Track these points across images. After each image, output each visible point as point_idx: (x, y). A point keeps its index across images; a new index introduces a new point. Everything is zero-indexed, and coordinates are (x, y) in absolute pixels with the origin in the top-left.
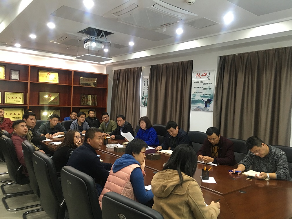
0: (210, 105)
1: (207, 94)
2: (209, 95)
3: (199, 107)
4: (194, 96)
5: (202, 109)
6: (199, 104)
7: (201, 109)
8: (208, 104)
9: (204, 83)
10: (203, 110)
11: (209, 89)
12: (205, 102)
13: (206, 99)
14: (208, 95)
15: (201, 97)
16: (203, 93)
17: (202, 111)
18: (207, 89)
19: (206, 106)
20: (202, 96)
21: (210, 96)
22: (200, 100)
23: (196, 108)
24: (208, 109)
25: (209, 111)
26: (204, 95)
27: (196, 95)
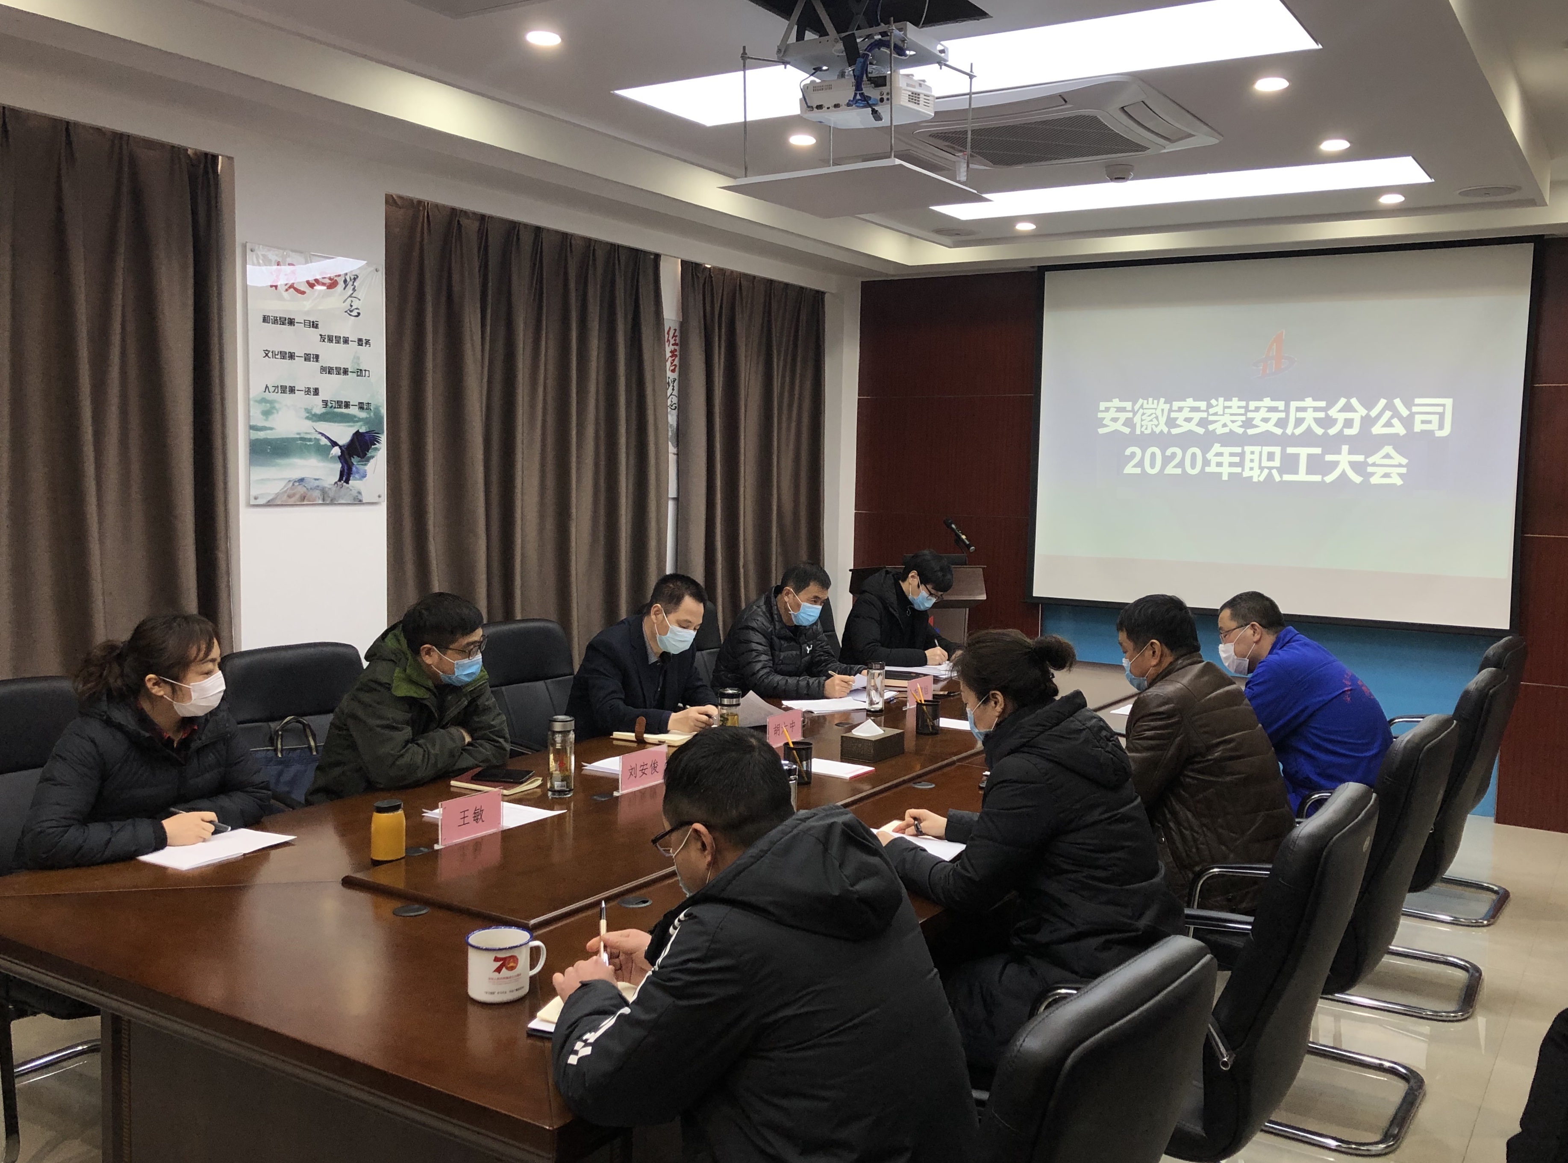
1: (347, 405)
2: (361, 406)
3: (302, 480)
4: (267, 413)
5: (324, 492)
6: (297, 461)
7: (317, 493)
8: (355, 460)
9: (323, 330)
10: (328, 499)
11: (360, 372)
12: (336, 451)
13: (343, 434)
14: (354, 411)
15: (313, 417)
16: (324, 395)
17: (323, 504)
18: (346, 372)
19: (346, 475)
20: (319, 409)
21: (363, 415)
22: (308, 436)
23: (285, 486)
24: (359, 493)
25: (364, 501)
26: (328, 408)
27: (277, 405)
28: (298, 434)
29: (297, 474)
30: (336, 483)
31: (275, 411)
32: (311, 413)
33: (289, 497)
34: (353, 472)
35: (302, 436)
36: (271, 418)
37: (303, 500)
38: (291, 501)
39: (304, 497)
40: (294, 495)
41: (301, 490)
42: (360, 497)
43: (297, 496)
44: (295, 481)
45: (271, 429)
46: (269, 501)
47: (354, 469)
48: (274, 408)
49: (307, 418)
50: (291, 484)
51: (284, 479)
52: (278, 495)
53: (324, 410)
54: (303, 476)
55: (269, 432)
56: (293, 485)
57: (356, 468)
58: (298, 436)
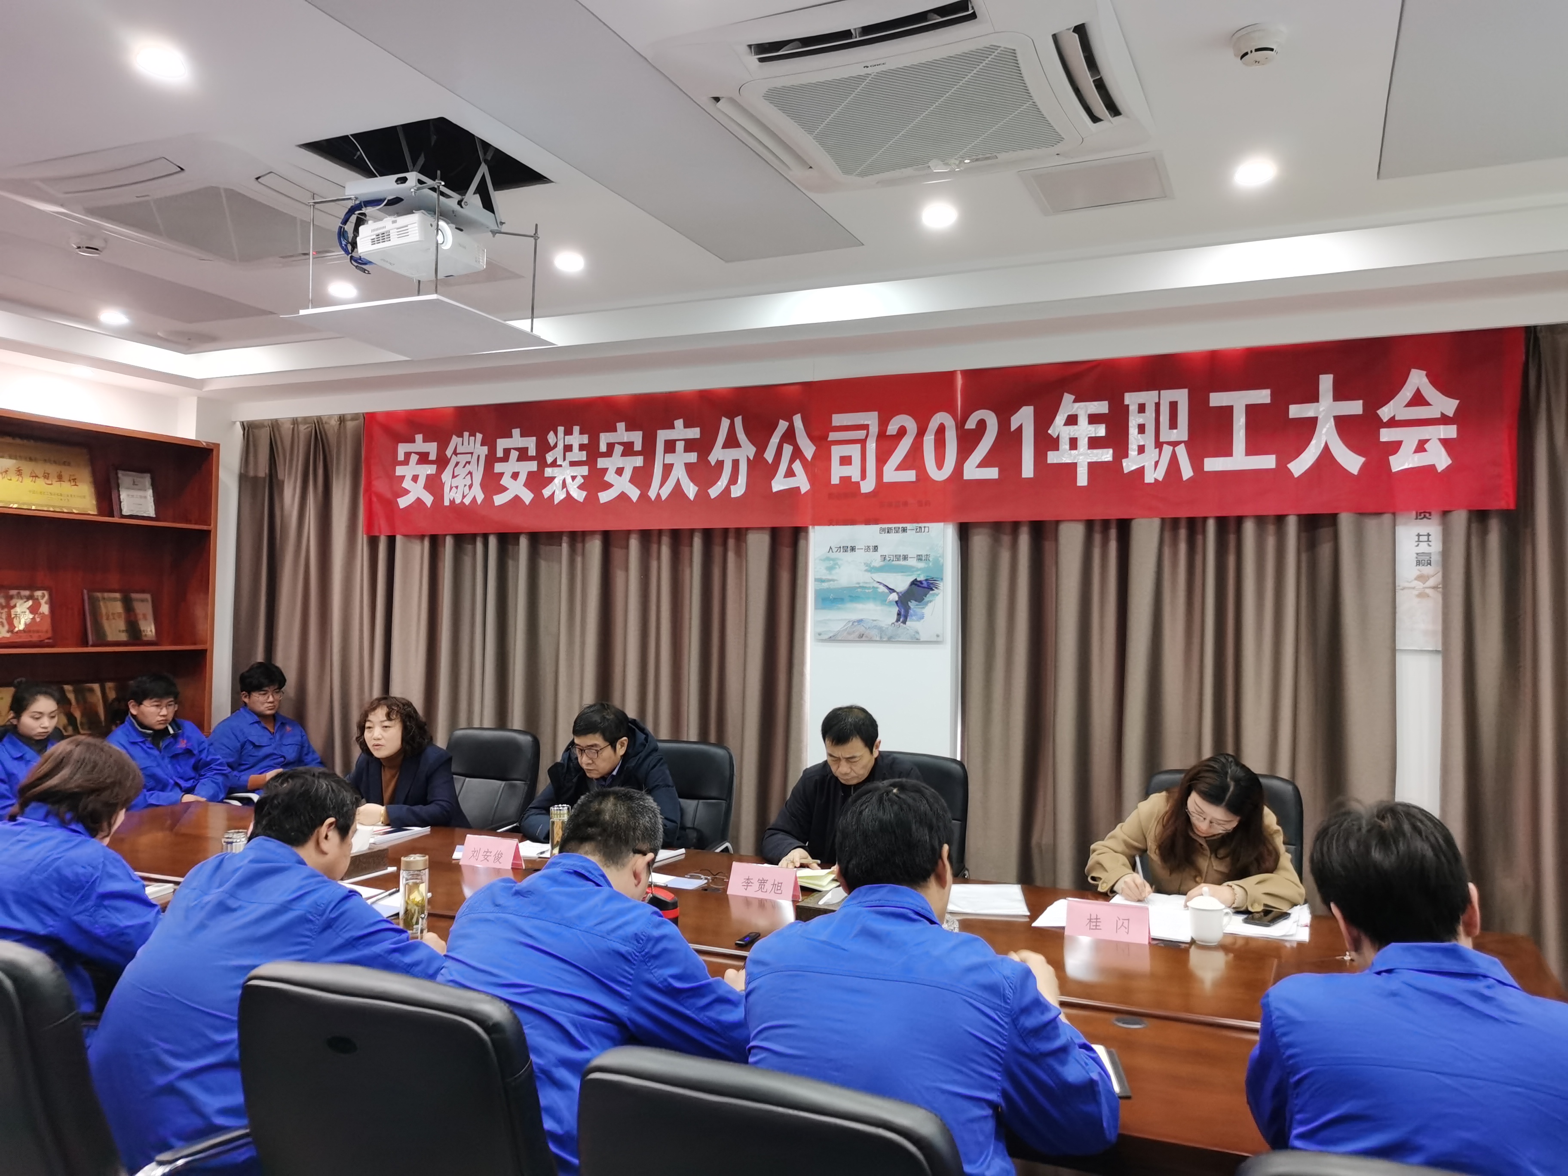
0: (928, 610)
1: (905, 558)
2: (919, 558)
3: (860, 621)
4: (830, 569)
5: (881, 630)
6: (860, 606)
7: (875, 633)
8: (912, 604)
10: (885, 637)
11: (919, 530)
12: (894, 597)
13: (902, 583)
14: (912, 562)
15: (872, 569)
16: (882, 551)
17: (881, 641)
18: (904, 530)
19: (903, 616)
20: (877, 562)
21: (921, 565)
22: (868, 585)
23: (844, 626)
24: (917, 633)
25: (922, 640)
26: (886, 562)
27: (839, 562)
28: (859, 583)
29: (855, 617)
30: (894, 623)
31: (837, 567)
32: (870, 566)
33: (849, 634)
34: (909, 614)
35: (861, 585)
36: (834, 572)
37: (862, 638)
38: (851, 637)
39: (863, 635)
40: (854, 632)
41: (861, 629)
42: (917, 636)
43: (857, 634)
44: (854, 622)
45: (833, 580)
46: (830, 637)
47: (911, 612)
48: (837, 564)
49: (866, 571)
50: (851, 623)
51: (845, 620)
52: (839, 632)
53: (882, 563)
54: (860, 617)
55: (832, 582)
56: (853, 624)
57: (914, 611)
58: (857, 586)
